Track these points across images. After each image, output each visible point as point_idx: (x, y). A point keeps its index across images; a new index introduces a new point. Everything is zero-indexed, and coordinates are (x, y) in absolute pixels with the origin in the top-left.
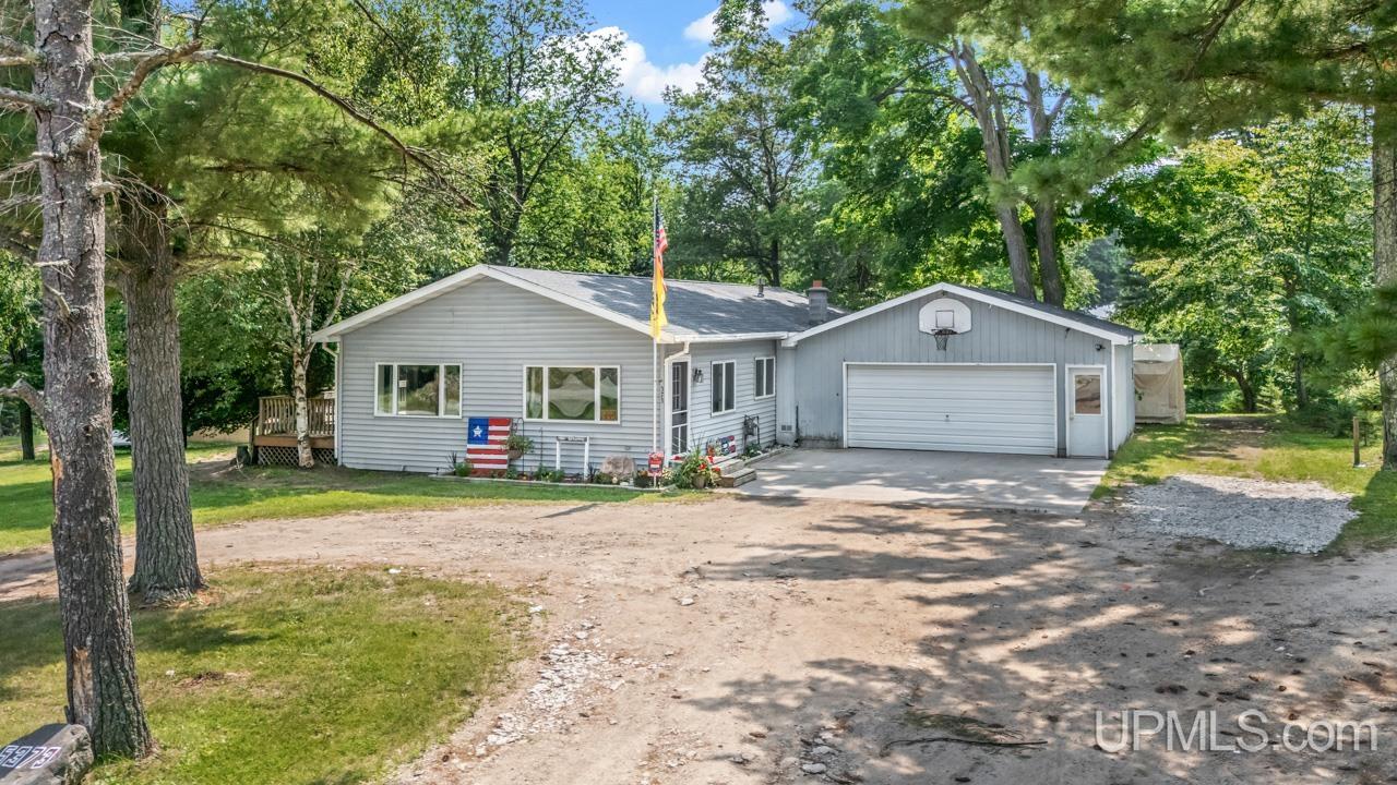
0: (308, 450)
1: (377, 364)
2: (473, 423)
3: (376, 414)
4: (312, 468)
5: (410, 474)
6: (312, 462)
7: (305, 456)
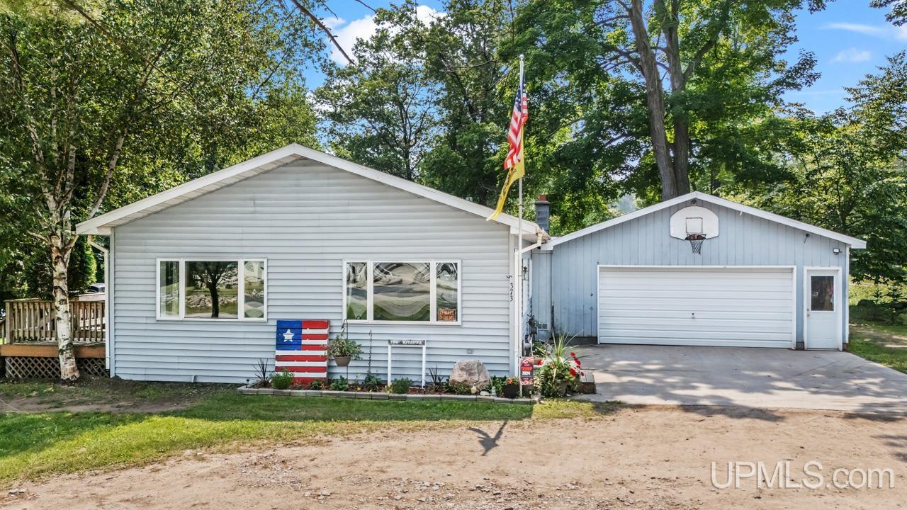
0: (73, 360)
1: (158, 261)
2: (282, 326)
3: (158, 317)
4: (77, 381)
5: (204, 385)
6: (77, 374)
7: (68, 367)
